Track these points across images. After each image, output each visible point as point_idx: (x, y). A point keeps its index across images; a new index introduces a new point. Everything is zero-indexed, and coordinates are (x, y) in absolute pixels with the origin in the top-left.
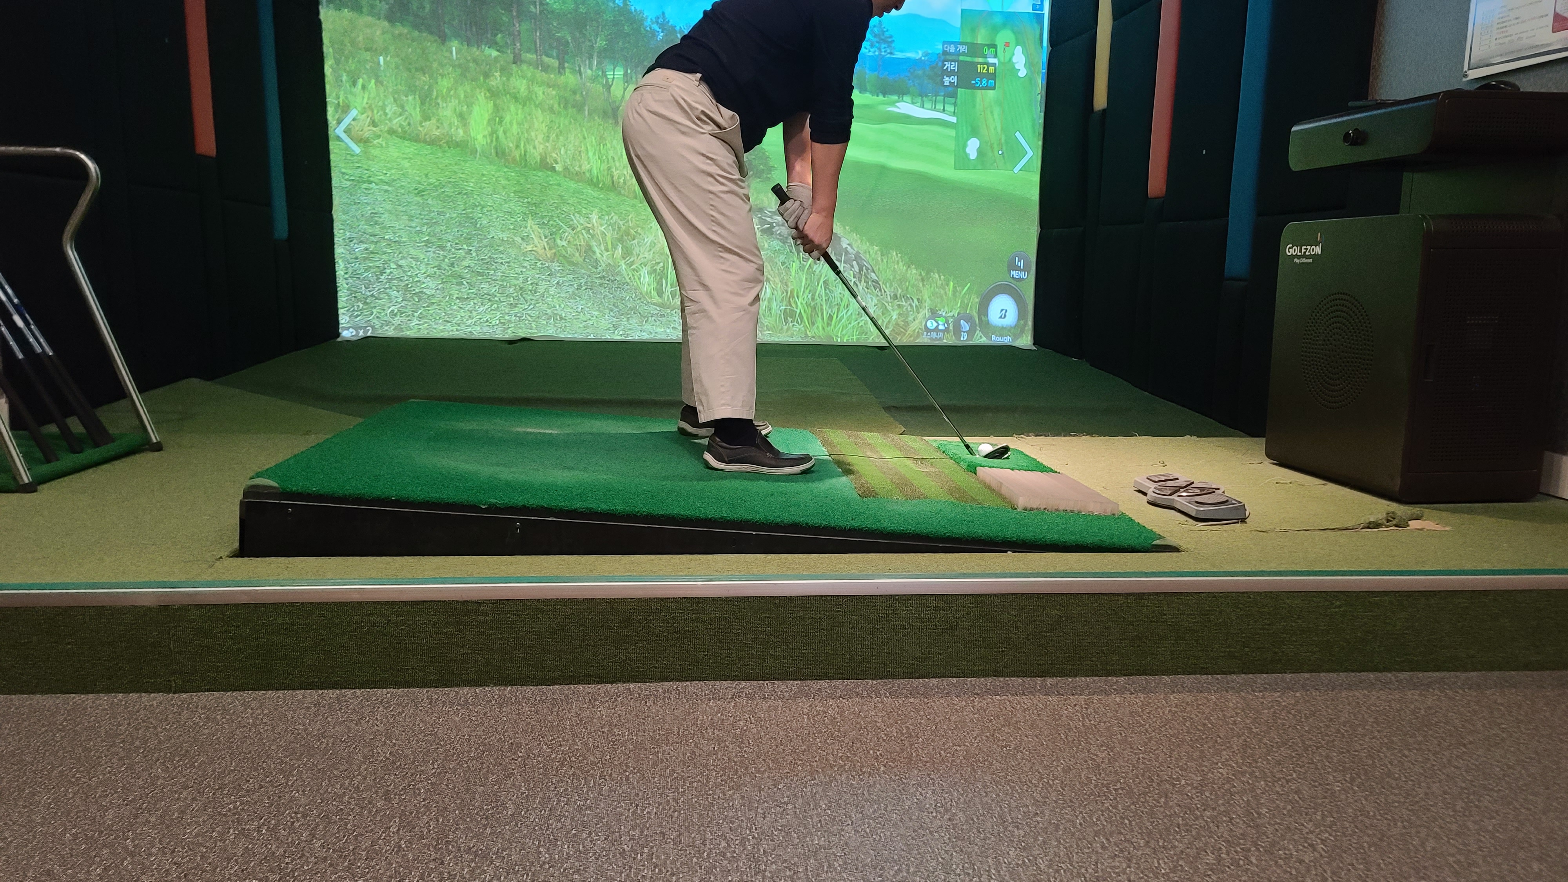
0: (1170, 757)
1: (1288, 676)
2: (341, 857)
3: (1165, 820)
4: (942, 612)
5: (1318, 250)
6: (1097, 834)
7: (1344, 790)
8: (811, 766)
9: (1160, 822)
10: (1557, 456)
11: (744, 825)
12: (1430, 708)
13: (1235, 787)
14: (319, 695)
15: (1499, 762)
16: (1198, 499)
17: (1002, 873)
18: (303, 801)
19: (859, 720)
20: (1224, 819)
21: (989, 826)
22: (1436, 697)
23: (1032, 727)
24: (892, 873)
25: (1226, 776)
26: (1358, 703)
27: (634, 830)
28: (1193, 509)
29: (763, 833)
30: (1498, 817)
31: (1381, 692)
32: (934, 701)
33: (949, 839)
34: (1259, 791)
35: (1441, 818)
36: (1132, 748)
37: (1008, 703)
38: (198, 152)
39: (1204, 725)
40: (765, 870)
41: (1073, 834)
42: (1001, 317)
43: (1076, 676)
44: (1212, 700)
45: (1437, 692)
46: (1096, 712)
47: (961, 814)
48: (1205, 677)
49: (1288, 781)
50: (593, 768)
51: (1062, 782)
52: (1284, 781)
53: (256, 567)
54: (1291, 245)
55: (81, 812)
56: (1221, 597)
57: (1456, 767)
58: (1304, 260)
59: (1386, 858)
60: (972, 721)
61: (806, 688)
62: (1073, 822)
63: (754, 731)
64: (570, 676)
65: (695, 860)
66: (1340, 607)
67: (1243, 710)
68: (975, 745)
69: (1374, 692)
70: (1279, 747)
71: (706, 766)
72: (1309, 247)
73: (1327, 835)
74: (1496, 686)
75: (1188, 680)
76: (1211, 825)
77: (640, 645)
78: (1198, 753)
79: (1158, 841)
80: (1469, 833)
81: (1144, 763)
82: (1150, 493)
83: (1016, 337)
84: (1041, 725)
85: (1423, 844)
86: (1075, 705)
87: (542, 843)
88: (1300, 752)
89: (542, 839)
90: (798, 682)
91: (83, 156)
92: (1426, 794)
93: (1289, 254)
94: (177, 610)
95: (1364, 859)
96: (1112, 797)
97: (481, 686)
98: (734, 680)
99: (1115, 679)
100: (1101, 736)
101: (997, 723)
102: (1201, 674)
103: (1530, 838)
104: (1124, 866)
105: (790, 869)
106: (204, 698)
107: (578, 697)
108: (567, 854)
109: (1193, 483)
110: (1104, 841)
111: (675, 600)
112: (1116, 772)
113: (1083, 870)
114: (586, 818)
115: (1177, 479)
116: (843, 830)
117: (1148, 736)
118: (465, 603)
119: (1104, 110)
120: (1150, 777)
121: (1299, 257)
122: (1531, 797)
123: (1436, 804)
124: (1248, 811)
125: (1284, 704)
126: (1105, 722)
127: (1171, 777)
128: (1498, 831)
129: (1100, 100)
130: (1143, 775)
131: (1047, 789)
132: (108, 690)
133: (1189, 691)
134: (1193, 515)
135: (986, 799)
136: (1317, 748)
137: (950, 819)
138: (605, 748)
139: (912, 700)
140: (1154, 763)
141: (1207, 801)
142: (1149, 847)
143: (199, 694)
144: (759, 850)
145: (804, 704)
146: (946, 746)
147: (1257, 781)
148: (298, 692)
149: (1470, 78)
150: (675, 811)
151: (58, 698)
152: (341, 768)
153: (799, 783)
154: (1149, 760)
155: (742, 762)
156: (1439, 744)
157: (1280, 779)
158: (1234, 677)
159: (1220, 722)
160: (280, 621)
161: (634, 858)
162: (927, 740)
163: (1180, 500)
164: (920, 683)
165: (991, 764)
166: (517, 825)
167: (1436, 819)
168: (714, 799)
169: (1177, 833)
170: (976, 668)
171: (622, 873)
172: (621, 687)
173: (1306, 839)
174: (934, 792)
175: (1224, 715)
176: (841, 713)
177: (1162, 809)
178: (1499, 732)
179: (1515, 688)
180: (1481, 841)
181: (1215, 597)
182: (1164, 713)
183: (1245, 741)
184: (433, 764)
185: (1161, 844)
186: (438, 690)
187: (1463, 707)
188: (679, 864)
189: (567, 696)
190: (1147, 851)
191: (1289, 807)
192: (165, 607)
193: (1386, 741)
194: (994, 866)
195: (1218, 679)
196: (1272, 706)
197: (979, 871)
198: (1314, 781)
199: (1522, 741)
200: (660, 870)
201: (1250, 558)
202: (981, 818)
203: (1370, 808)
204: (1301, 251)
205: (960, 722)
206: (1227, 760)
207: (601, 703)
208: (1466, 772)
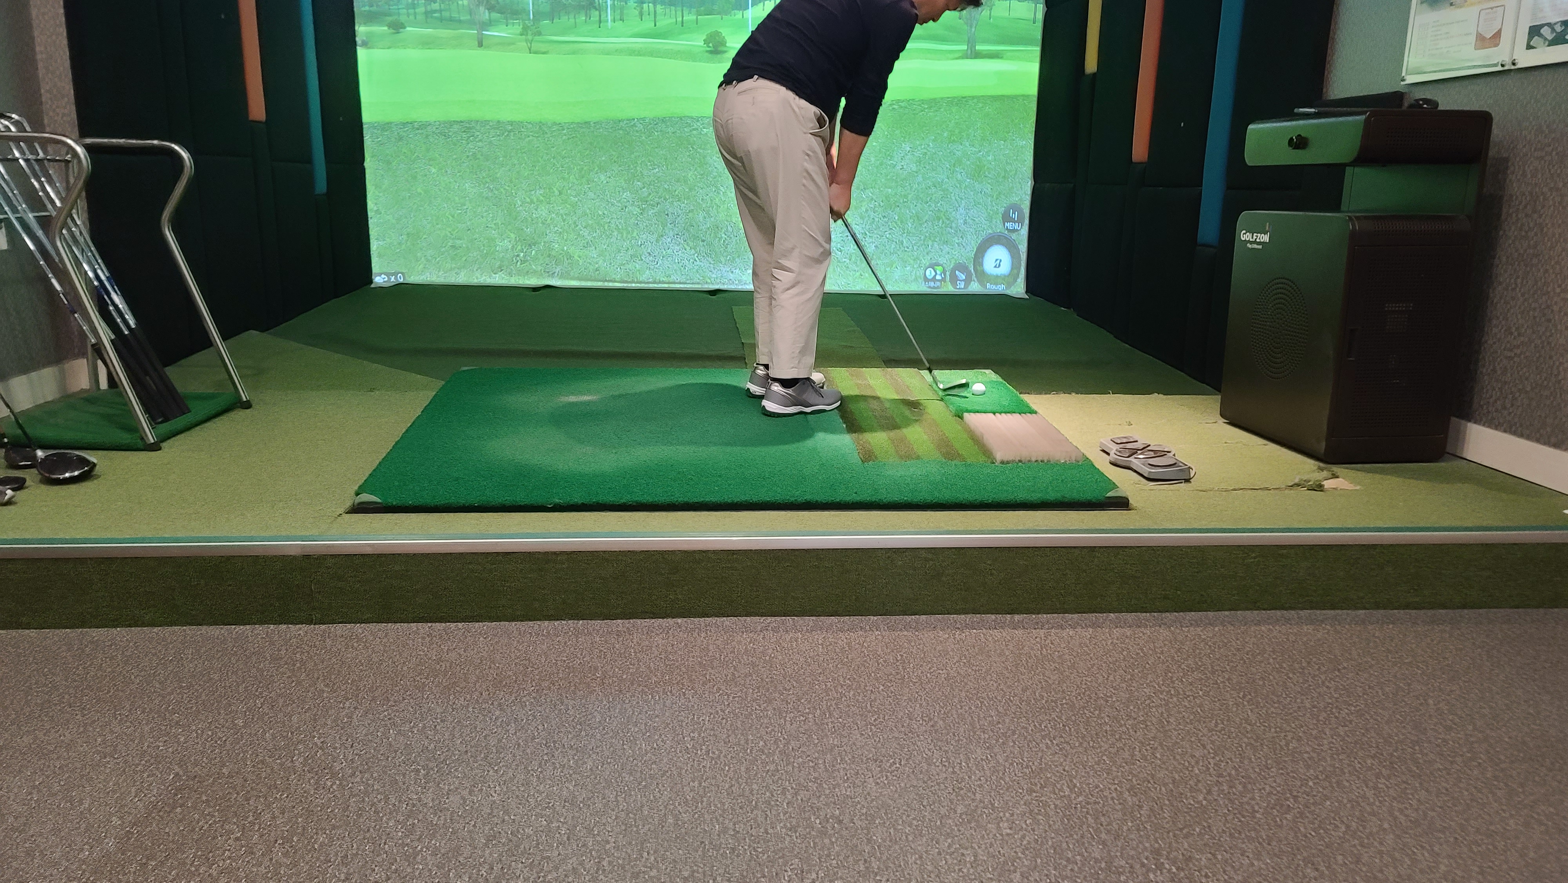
0: (1107, 679)
1: (1211, 614)
2: (477, 751)
3: (1097, 728)
4: (931, 562)
5: (1265, 238)
6: (1043, 737)
7: (1236, 704)
8: (826, 685)
9: (1093, 728)
10: (1463, 422)
11: (776, 729)
12: (1319, 640)
13: (1153, 702)
14: (429, 628)
15: (1363, 683)
16: (1151, 461)
17: (970, 765)
18: (439, 710)
19: (863, 649)
20: (1142, 726)
21: (962, 731)
22: (1326, 631)
23: (1000, 655)
24: (888, 764)
25: (1148, 694)
26: (1262, 635)
27: (694, 733)
28: (1146, 470)
29: (791, 735)
30: (1350, 726)
31: (1283, 627)
32: (923, 634)
33: (932, 741)
34: (1171, 705)
35: (1306, 725)
36: (1078, 672)
37: (982, 636)
38: (251, 118)
39: (1138, 654)
40: (794, 762)
41: (1026, 738)
42: (995, 267)
43: (1038, 614)
44: (1146, 634)
45: (1328, 627)
46: (1052, 643)
47: (941, 722)
48: (1144, 614)
49: (1195, 698)
50: (656, 686)
51: (1021, 698)
52: (1192, 698)
53: (371, 523)
54: (1244, 232)
55: (271, 717)
56: (1158, 550)
57: (1327, 687)
58: (1255, 246)
59: (1257, 755)
60: (953, 650)
61: (820, 623)
62: (1026, 728)
63: (780, 658)
64: (630, 613)
65: (741, 754)
66: (1255, 558)
67: (1171, 642)
68: (954, 669)
69: (1277, 627)
70: (1193, 672)
71: (744, 685)
72: (1259, 235)
73: (1216, 737)
74: (1378, 623)
75: (1130, 617)
76: (1131, 730)
77: (686, 588)
78: (1129, 677)
79: (1089, 743)
80: (1325, 736)
81: (1086, 684)
82: (1112, 453)
83: (1009, 286)
84: (1007, 654)
85: (1287, 745)
86: (1036, 638)
87: (625, 742)
88: (1209, 675)
89: (625, 739)
90: (814, 618)
91: (176, 148)
92: (1299, 707)
93: (1243, 239)
94: (317, 559)
95: (1240, 755)
96: (1058, 710)
97: (558, 620)
98: (762, 616)
99: (1070, 616)
100: (1054, 663)
101: (973, 652)
102: (1141, 612)
103: (1371, 742)
104: (1062, 760)
105: (813, 762)
106: (339, 629)
107: (637, 630)
108: (646, 750)
109: (1149, 445)
110: (1049, 742)
111: (714, 552)
112: (1063, 692)
113: (1031, 764)
114: (655, 724)
115: (1137, 441)
116: (851, 733)
117: (1092, 662)
118: (546, 553)
119: (1094, 74)
120: (1089, 695)
121: (1251, 243)
122: (1380, 711)
123: (1305, 715)
124: (1160, 720)
125: (1203, 637)
126: (1059, 652)
127: (1105, 695)
128: (1348, 736)
129: (1091, 64)
130: (1084, 694)
131: (1008, 704)
132: (262, 622)
133: (1130, 627)
134: (1146, 475)
135: (961, 711)
136: (1223, 672)
137: (932, 726)
138: (664, 671)
139: (905, 633)
140: (1094, 684)
141: (1130, 713)
142: (1082, 747)
143: (335, 625)
144: (788, 748)
145: (819, 637)
146: (932, 671)
147: (1171, 698)
148: (412, 624)
149: (1407, 82)
150: (723, 719)
151: (222, 629)
152: (461, 686)
153: (817, 698)
154: (1091, 682)
155: (772, 682)
156: (1319, 669)
157: (1189, 696)
158: (1168, 614)
159: (1151, 652)
160: (397, 568)
161: (696, 754)
162: (917, 665)
163: (1134, 462)
164: (912, 619)
165: (966, 684)
166: (604, 729)
167: (1302, 727)
168: (752, 710)
169: (1104, 736)
170: (958, 607)
171: (688, 763)
172: (671, 621)
173: (1199, 740)
174: (921, 705)
175: (1154, 646)
176: (849, 644)
177: (1095, 719)
178: (1370, 660)
179: (1393, 624)
180: (1333, 743)
181: (1153, 550)
182: (1107, 645)
183: (1168, 666)
184: (531, 682)
185: (1091, 745)
186: (524, 623)
187: (1346, 639)
188: (729, 757)
189: (628, 628)
190: (1080, 749)
191: (1192, 717)
192: (307, 557)
193: (1277, 666)
194: (965, 761)
195: (1154, 617)
196: (1194, 639)
197: (953, 764)
198: (1215, 698)
199: (1386, 667)
200: (716, 762)
201: (1187, 516)
202: (956, 725)
203: (1253, 717)
204: (1252, 238)
205: (943, 651)
206: (1151, 682)
207: (657, 634)
208: (1335, 691)
